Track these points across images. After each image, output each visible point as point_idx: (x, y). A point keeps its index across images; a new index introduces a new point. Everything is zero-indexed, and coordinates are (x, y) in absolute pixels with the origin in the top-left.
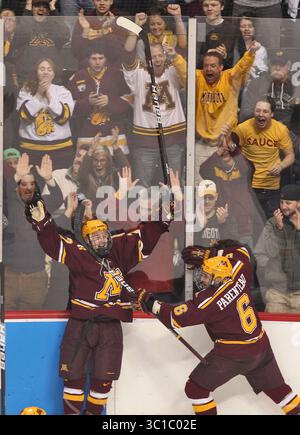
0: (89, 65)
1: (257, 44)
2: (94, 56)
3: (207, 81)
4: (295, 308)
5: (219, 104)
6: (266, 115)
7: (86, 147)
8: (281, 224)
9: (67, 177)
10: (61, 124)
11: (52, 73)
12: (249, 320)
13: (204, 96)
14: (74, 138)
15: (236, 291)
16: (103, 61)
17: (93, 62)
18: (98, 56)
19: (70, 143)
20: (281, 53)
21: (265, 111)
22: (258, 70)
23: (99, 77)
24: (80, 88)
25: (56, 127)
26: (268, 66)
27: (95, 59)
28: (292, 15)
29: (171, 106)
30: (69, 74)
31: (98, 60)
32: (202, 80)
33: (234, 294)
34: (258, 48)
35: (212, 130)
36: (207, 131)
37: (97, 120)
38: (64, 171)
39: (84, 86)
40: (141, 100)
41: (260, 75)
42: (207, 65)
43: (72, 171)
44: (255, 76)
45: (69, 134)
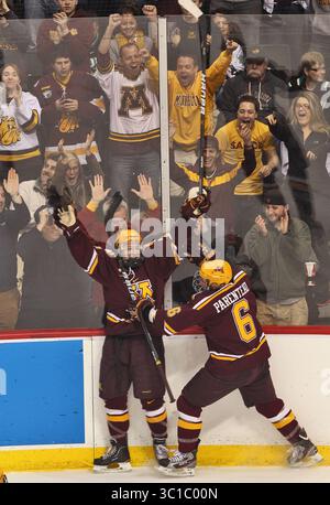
0: (54, 70)
1: (234, 44)
2: (59, 60)
3: (181, 84)
4: (281, 320)
5: (194, 108)
6: (251, 116)
7: (54, 157)
8: (265, 230)
9: (35, 189)
10: (27, 132)
11: (17, 78)
12: (248, 328)
13: (177, 99)
14: (42, 147)
15: (235, 295)
16: (69, 64)
17: (58, 67)
18: (63, 60)
19: (37, 153)
20: (258, 51)
21: (249, 112)
22: (233, 69)
23: (65, 82)
24: (45, 94)
25: (22, 135)
26: (244, 64)
27: (60, 63)
28: (268, 10)
29: (148, 110)
30: (35, 79)
31: (63, 64)
32: (176, 81)
33: (233, 298)
34: (235, 48)
35: (188, 135)
36: (182, 136)
37: (66, 126)
38: (32, 183)
39: (49, 92)
40: (116, 105)
41: (237, 74)
42: (181, 67)
43: (40, 182)
44: (231, 76)
45: (36, 143)
